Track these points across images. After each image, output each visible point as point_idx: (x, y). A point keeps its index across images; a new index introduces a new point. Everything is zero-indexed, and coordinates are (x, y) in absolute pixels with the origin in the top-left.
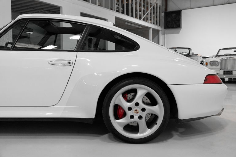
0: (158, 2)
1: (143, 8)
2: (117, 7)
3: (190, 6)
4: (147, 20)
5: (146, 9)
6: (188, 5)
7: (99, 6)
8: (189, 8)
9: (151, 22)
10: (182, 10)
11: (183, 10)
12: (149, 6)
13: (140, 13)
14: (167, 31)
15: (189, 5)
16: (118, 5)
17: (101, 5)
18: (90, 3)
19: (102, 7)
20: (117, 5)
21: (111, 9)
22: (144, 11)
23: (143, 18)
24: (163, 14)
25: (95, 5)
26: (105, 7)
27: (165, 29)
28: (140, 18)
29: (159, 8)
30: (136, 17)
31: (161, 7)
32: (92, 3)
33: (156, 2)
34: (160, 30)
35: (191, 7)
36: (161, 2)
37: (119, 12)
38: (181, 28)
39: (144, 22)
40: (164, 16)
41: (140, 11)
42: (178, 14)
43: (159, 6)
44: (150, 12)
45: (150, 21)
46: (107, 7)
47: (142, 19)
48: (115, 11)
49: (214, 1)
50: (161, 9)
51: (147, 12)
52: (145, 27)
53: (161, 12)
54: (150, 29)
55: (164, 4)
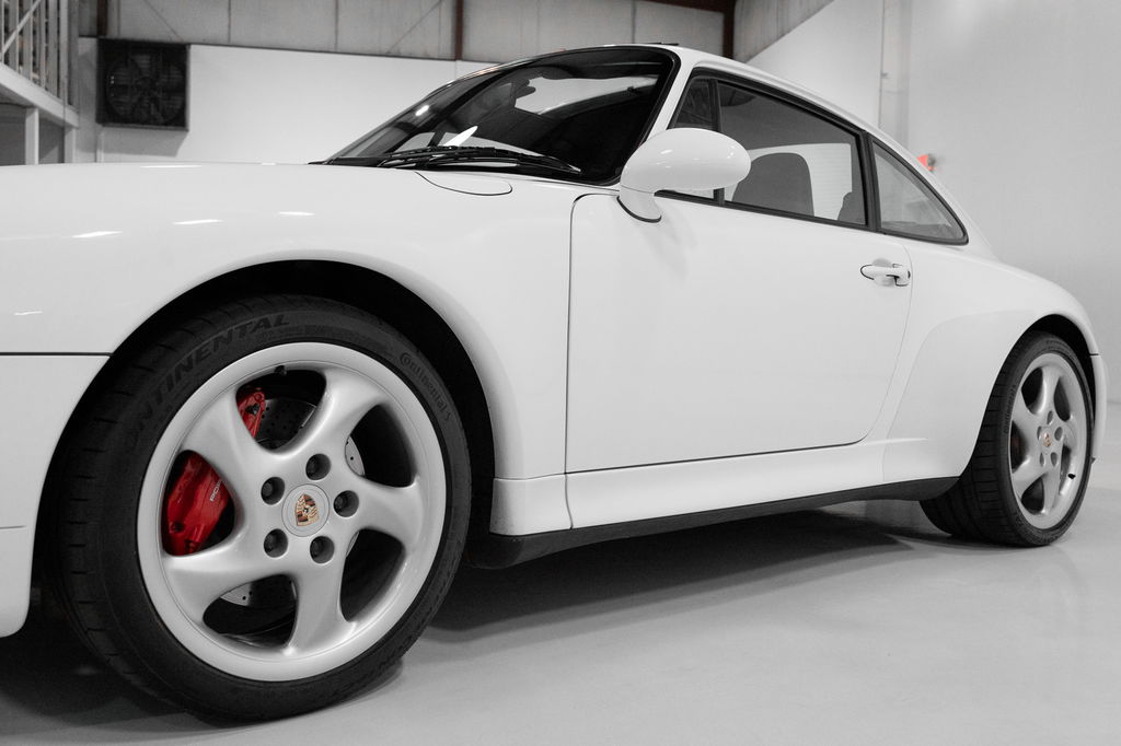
3: (229, 34)
4: (21, 63)
5: (15, 6)
6: (216, 25)
8: (224, 39)
9: (36, 76)
10: (189, 44)
11: (193, 47)
14: (108, 134)
15: (226, 29)
23: (5, 50)
24: (88, 46)
27: (100, 126)
31: (75, 9)
34: (71, 127)
35: (236, 38)
38: (188, 130)
39: (5, 66)
40: (92, 58)
42: (171, 59)
44: (33, 21)
45: (31, 73)
49: (337, 32)
50: (75, 16)
51: (21, 17)
52: (8, 98)
53: (75, 32)
54: (32, 112)
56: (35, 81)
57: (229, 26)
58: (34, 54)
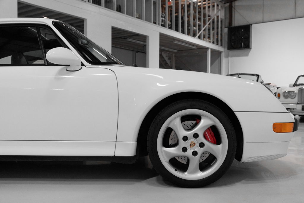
0: (219, 14)
1: (198, 22)
2: (162, 20)
4: (204, 37)
5: (202, 23)
6: (260, 18)
7: (137, 19)
8: (261, 21)
9: (210, 40)
10: (251, 25)
11: (253, 25)
13: (195, 28)
14: (231, 52)
15: (262, 18)
16: (164, 17)
17: (140, 17)
18: (125, 15)
19: (142, 19)
20: (162, 17)
21: (155, 23)
22: (199, 26)
23: (198, 35)
24: (226, 30)
25: (132, 17)
26: (146, 20)
27: (229, 51)
28: (194, 35)
29: (221, 21)
30: (188, 34)
31: (224, 21)
32: (127, 14)
33: (216, 14)
34: (222, 52)
35: (265, 20)
36: (223, 14)
37: (165, 27)
38: (251, 49)
39: (200, 40)
40: (227, 33)
41: (194, 26)
42: (247, 29)
43: (221, 19)
44: (208, 27)
45: (207, 40)
46: (148, 20)
47: (197, 37)
48: (159, 24)
49: (295, 12)
50: (224, 23)
51: (204, 26)
52: (201, 47)
53: (223, 27)
54: (209, 49)
55: (228, 16)
56: (210, 42)
57: (263, 17)
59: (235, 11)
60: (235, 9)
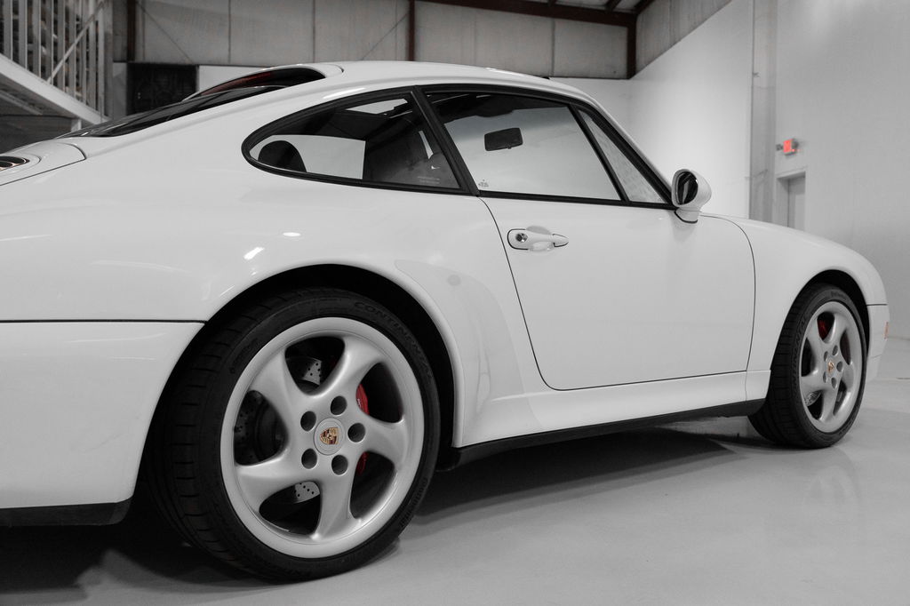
0: (100, 18)
1: (53, 35)
3: (229, 55)
4: (67, 84)
5: (62, 42)
8: (225, 61)
9: (79, 95)
10: (198, 66)
11: (201, 67)
12: (73, 29)
13: (44, 50)
15: (227, 53)
22: (56, 44)
23: (54, 74)
24: (120, 69)
28: (44, 75)
29: (105, 40)
30: (31, 67)
31: (112, 41)
33: (94, 16)
35: (234, 60)
36: (109, 21)
39: (57, 89)
40: (124, 80)
41: (43, 44)
43: (104, 32)
44: (77, 52)
45: (75, 92)
47: (50, 79)
49: (314, 53)
50: (110, 47)
51: (67, 49)
52: (56, 112)
53: (110, 59)
54: (76, 123)
55: (123, 27)
56: (78, 98)
57: (230, 50)
58: (78, 77)
59: (146, 16)
60: (144, 11)
